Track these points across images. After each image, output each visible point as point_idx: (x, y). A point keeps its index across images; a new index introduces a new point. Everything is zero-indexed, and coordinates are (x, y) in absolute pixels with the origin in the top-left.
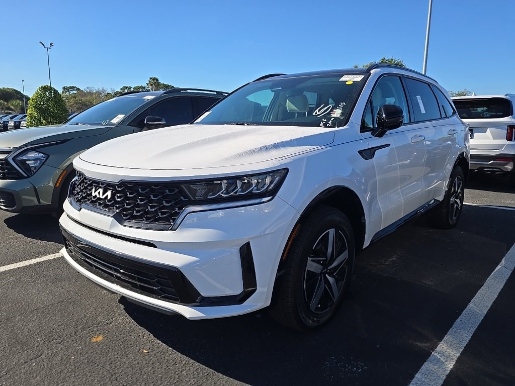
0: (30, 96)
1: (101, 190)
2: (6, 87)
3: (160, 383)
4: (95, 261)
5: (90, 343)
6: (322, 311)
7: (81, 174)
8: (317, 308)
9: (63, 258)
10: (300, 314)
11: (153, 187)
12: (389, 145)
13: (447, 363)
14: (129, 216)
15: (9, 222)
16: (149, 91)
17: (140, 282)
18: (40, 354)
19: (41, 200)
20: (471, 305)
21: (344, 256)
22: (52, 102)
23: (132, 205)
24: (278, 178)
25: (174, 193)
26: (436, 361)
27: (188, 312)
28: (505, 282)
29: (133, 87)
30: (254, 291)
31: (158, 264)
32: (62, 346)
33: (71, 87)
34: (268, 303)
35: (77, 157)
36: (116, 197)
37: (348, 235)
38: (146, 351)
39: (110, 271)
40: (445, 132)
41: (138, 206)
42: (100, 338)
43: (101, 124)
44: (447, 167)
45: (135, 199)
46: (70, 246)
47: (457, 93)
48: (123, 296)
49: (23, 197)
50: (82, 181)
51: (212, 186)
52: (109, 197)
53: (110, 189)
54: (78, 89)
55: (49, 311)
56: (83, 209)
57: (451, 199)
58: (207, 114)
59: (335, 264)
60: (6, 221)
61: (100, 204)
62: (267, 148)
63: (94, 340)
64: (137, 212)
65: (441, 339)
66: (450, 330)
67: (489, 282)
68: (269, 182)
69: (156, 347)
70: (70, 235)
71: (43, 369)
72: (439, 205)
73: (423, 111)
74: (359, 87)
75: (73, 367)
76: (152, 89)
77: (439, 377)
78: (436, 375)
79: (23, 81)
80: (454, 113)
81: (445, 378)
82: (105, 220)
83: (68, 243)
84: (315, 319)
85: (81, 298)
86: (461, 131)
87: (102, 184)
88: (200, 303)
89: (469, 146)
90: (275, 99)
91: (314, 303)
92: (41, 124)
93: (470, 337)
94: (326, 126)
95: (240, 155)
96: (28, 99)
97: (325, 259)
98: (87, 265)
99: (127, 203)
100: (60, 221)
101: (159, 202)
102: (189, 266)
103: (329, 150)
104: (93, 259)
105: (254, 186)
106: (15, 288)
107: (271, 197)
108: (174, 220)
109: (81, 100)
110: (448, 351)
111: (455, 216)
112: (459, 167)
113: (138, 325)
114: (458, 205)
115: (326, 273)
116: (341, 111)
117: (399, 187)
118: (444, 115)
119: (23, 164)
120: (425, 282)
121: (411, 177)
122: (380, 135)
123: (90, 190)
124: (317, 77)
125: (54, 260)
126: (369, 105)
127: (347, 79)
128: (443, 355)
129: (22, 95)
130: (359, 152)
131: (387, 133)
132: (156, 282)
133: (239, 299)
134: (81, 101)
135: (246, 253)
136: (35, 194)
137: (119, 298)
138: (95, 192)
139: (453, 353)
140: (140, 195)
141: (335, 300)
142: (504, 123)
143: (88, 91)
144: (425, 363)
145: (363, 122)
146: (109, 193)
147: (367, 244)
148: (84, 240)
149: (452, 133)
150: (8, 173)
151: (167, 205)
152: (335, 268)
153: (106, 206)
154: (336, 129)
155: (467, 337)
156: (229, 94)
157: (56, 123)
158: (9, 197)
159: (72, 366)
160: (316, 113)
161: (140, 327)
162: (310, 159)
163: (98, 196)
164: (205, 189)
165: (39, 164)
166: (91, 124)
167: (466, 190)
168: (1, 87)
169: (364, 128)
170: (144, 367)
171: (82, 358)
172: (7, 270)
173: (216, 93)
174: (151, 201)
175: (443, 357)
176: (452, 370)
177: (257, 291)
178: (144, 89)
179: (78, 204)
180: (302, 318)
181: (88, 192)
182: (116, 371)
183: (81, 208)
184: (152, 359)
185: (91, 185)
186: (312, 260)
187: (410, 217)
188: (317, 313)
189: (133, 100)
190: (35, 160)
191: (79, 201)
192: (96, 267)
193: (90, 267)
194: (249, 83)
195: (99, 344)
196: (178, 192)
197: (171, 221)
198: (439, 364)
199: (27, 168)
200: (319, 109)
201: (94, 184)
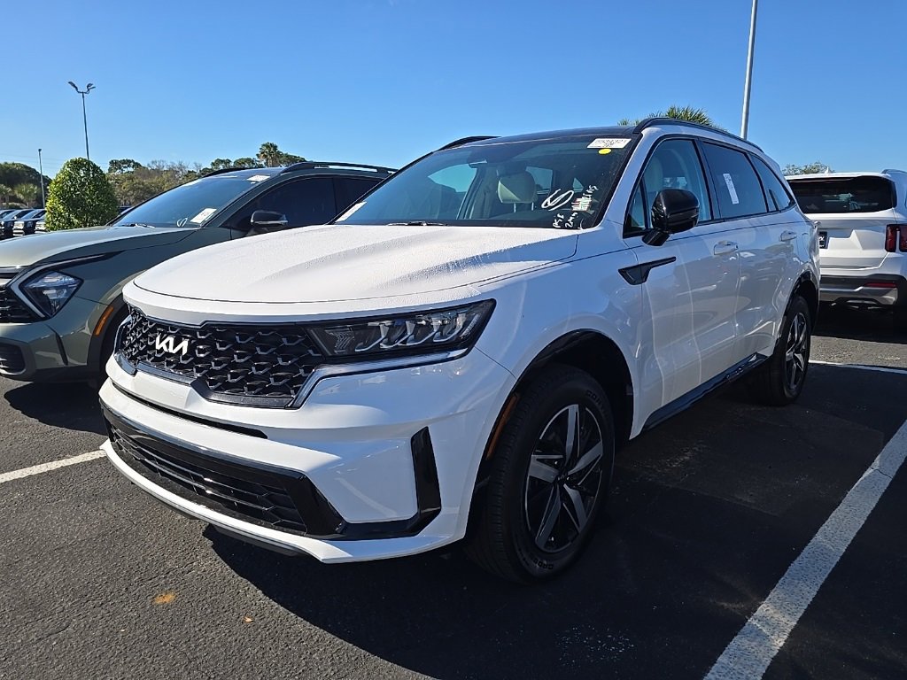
0: (53, 177)
1: (171, 339)
2: (10, 162)
3: (273, 674)
4: (161, 463)
5: (152, 607)
6: (558, 548)
7: (136, 312)
8: (548, 544)
9: (106, 459)
10: (518, 552)
11: (260, 333)
12: (673, 259)
13: (773, 637)
14: (219, 384)
15: (14, 398)
16: (261, 166)
17: (240, 499)
18: (64, 625)
19: (68, 358)
20: (819, 537)
21: (597, 451)
22: (89, 187)
23: (224, 365)
24: (477, 316)
25: (297, 342)
26: (754, 633)
27: (321, 549)
28: (879, 496)
29: (233, 161)
30: (437, 513)
31: (272, 467)
32: (103, 611)
33: (124, 162)
34: (462, 535)
35: (131, 283)
36: (197, 351)
37: (603, 415)
38: (249, 620)
39: (186, 481)
40: (774, 237)
41: (235, 366)
42: (169, 598)
43: (175, 226)
44: (779, 296)
45: (229, 353)
46: (118, 438)
47: (803, 168)
48: (210, 524)
49: (39, 353)
50: (139, 324)
51: (362, 332)
52: (185, 352)
53: (186, 338)
54: (137, 165)
55: (82, 551)
56: (139, 373)
57: (787, 355)
58: (358, 206)
59: (580, 465)
60: (7, 396)
61: (169, 364)
62: (458, 265)
63: (159, 601)
64: (234, 376)
65: (764, 596)
66: (780, 581)
67: (850, 498)
68: (461, 325)
69: (267, 612)
70: (119, 418)
71: (70, 651)
72: (766, 364)
73: (735, 200)
74: (621, 158)
75: (123, 647)
76: (266, 163)
77: (760, 661)
78: (754, 658)
79: (40, 150)
80: (792, 203)
81: (768, 663)
82: (177, 392)
83: (114, 431)
84: (545, 562)
85: (138, 528)
86: (804, 235)
87: (173, 329)
88: (341, 533)
89: (818, 262)
90: (478, 181)
91: (543, 534)
92: (70, 225)
93: (815, 593)
94: (563, 227)
95: (411, 278)
96: (48, 181)
97: (561, 456)
98: (147, 469)
99: (215, 362)
100: (100, 393)
101: (271, 359)
102: (323, 469)
103: (568, 268)
104: (158, 460)
105: (435, 330)
106: (22, 512)
107: (465, 350)
108: (297, 390)
109: (143, 184)
110: (776, 616)
111: (795, 383)
112: (800, 297)
113: (236, 575)
114: (800, 363)
115: (564, 481)
116: (589, 200)
117: (693, 332)
118: (772, 208)
119: (37, 295)
120: (739, 498)
121: (715, 314)
122: (658, 242)
123: (152, 340)
124: (549, 142)
125: (92, 463)
126: (639, 190)
127: (602, 145)
128: (768, 624)
129: (38, 175)
130: (619, 271)
131: (669, 239)
132: (266, 497)
133: (410, 528)
134: (141, 186)
135: (422, 447)
136: (57, 347)
137: (204, 528)
138: (161, 342)
139: (784, 620)
140: (238, 346)
141: (580, 530)
142: (881, 221)
143: (155, 168)
144: (735, 638)
145: (628, 218)
146: (184, 345)
147: (636, 430)
148: (144, 427)
149: (787, 238)
150: (12, 311)
151: (284, 364)
152: (581, 473)
153: (179, 367)
154: (581, 231)
155: (810, 593)
156: (398, 172)
157: (97, 224)
158: (14, 354)
159: (120, 645)
160: (546, 204)
161: (240, 578)
162: (533, 284)
163: (165, 349)
164: (350, 336)
165: (66, 294)
166: (156, 225)
167: (813, 338)
168: (2, 162)
169: (629, 230)
170: (246, 647)
171: (138, 632)
172: (8, 480)
173: (375, 171)
174: (257, 358)
175: (766, 626)
176: (781, 650)
177: (441, 513)
178: (253, 163)
179: (132, 364)
180: (521, 559)
181: (149, 343)
182: (198, 654)
183: (136, 371)
184: (259, 633)
185: (153, 330)
186: (538, 460)
187: (715, 385)
188: (549, 551)
189: (231, 183)
190: (59, 288)
191: (133, 358)
192: (163, 474)
193: (152, 474)
194: (432, 153)
195: (167, 607)
196: (303, 342)
197: (292, 391)
198: (758, 639)
199: (44, 303)
200: (551, 196)
201: (159, 329)
